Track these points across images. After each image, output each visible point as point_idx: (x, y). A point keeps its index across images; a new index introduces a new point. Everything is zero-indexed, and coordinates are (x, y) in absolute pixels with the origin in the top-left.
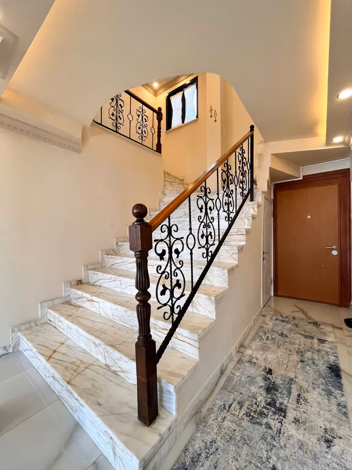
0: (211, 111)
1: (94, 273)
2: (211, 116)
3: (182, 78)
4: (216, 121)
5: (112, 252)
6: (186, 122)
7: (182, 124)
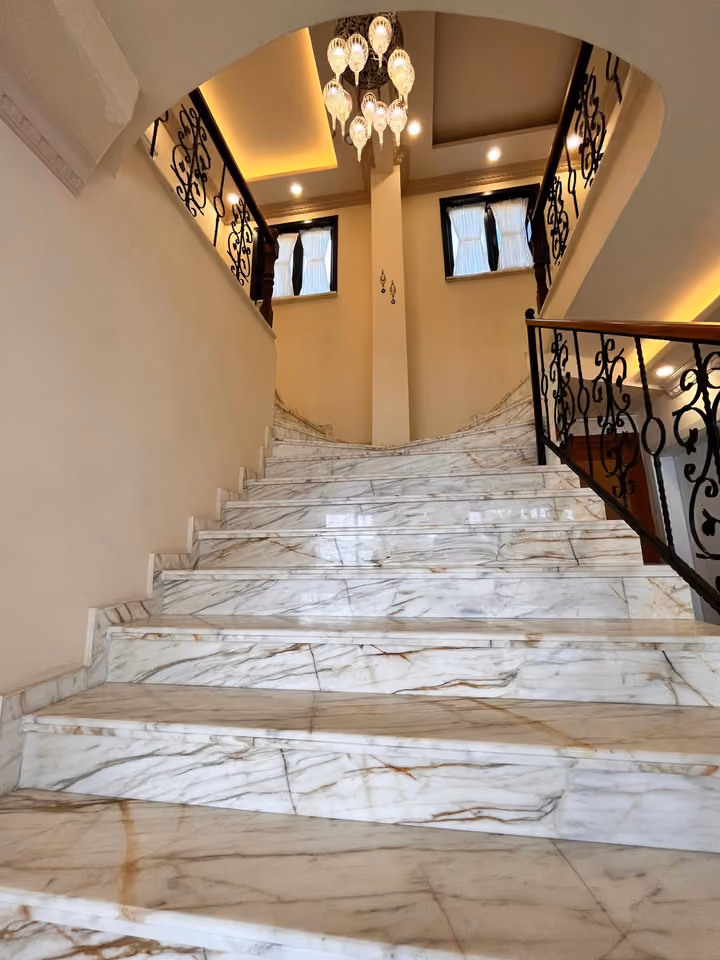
0: (383, 280)
1: (77, 731)
2: (383, 291)
3: (297, 209)
4: (393, 302)
5: (138, 613)
6: (304, 292)
7: (293, 296)
